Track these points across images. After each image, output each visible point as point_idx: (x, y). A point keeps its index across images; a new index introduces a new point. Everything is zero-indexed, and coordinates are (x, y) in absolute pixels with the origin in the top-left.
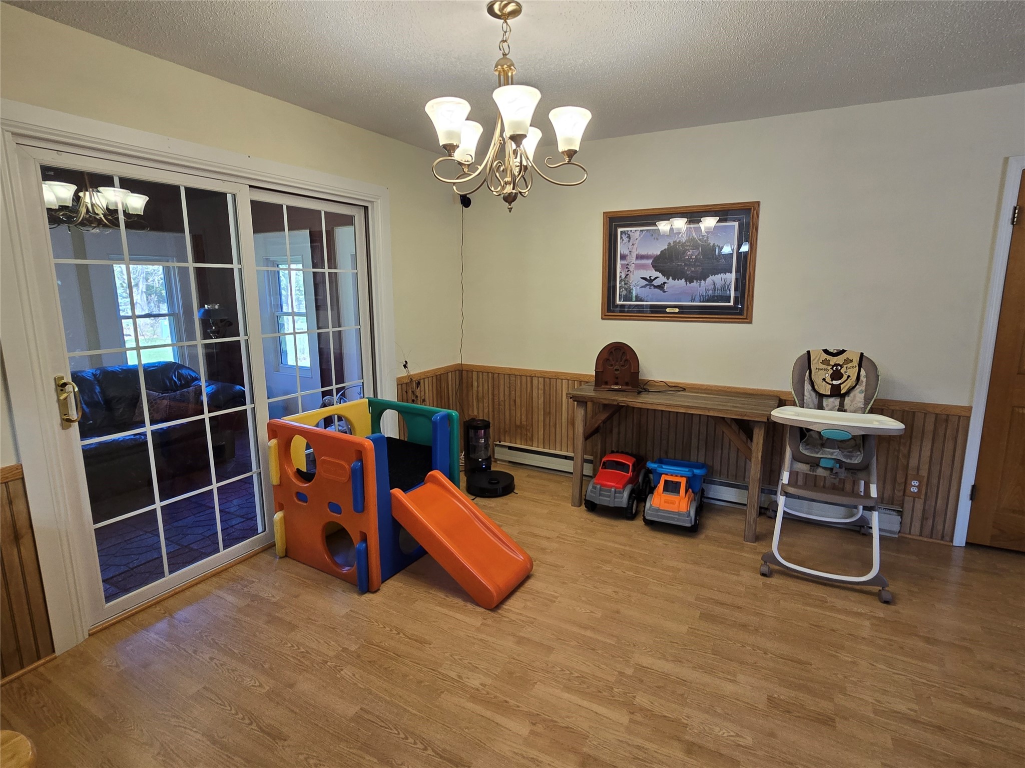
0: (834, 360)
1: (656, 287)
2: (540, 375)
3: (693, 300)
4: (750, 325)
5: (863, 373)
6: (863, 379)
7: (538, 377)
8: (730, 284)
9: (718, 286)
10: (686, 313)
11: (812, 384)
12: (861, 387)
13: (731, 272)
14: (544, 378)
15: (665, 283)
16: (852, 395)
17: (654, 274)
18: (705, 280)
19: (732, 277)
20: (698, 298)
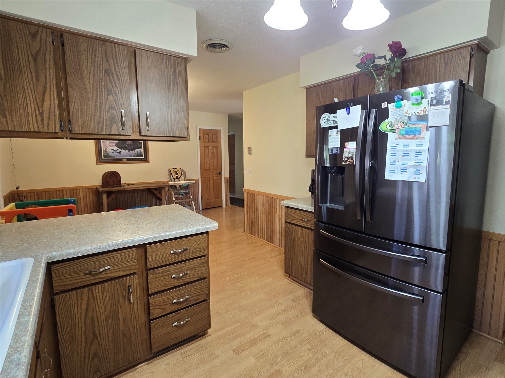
0: (175, 170)
1: (117, 153)
2: (67, 189)
3: (131, 157)
4: (148, 164)
5: (182, 172)
6: (182, 174)
7: (66, 190)
8: (142, 152)
9: (139, 152)
10: (130, 161)
11: (172, 176)
12: (183, 176)
13: (142, 148)
14: (70, 190)
15: (121, 151)
16: (181, 178)
17: (116, 148)
18: (134, 151)
19: (142, 150)
20: (133, 156)
